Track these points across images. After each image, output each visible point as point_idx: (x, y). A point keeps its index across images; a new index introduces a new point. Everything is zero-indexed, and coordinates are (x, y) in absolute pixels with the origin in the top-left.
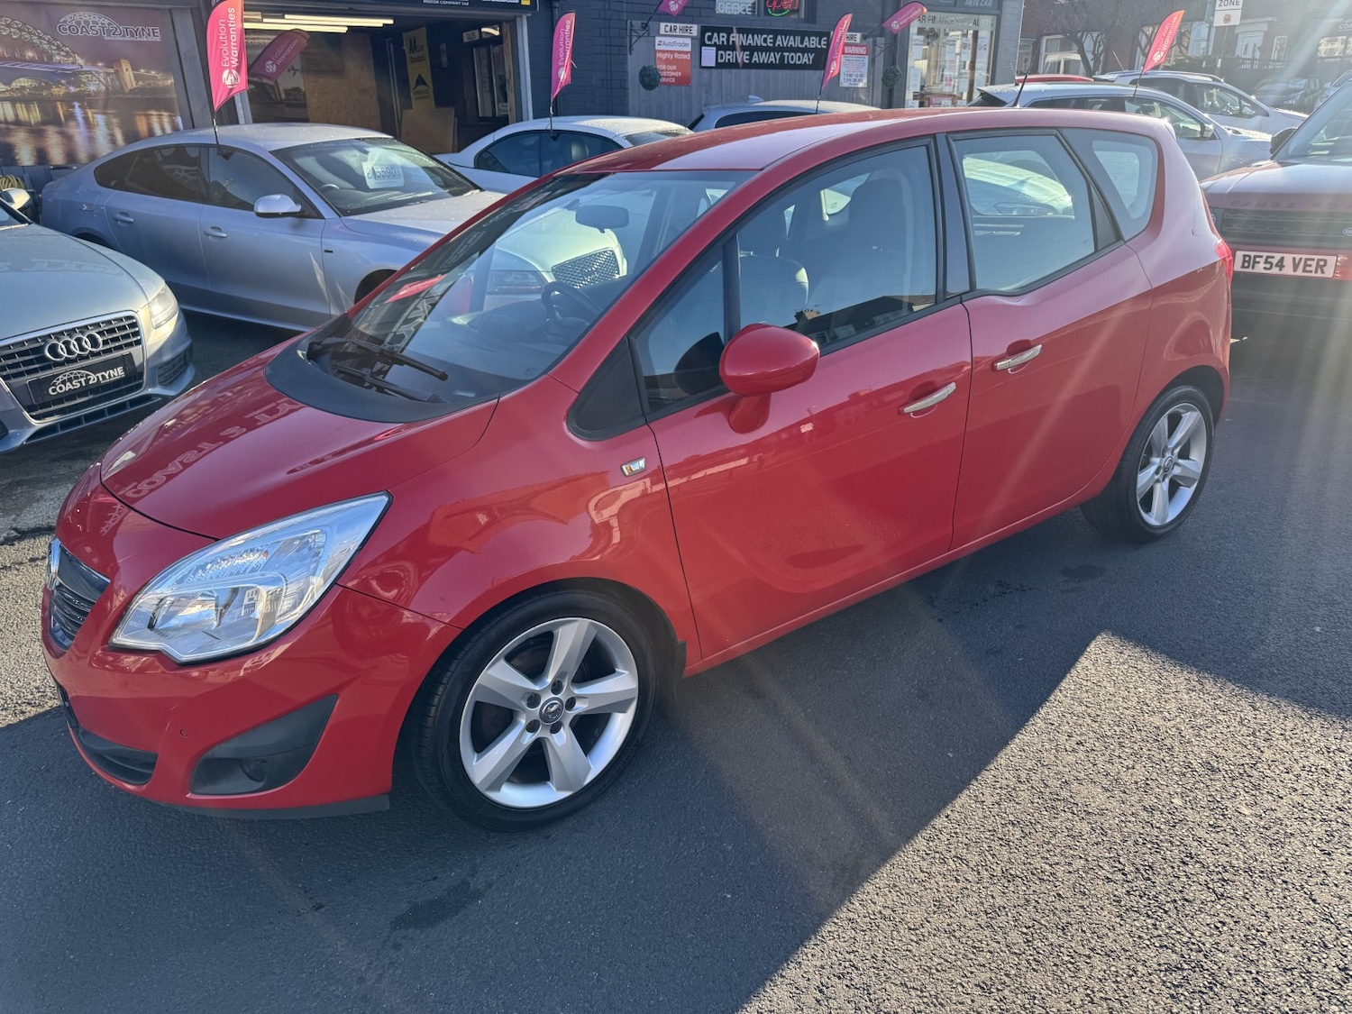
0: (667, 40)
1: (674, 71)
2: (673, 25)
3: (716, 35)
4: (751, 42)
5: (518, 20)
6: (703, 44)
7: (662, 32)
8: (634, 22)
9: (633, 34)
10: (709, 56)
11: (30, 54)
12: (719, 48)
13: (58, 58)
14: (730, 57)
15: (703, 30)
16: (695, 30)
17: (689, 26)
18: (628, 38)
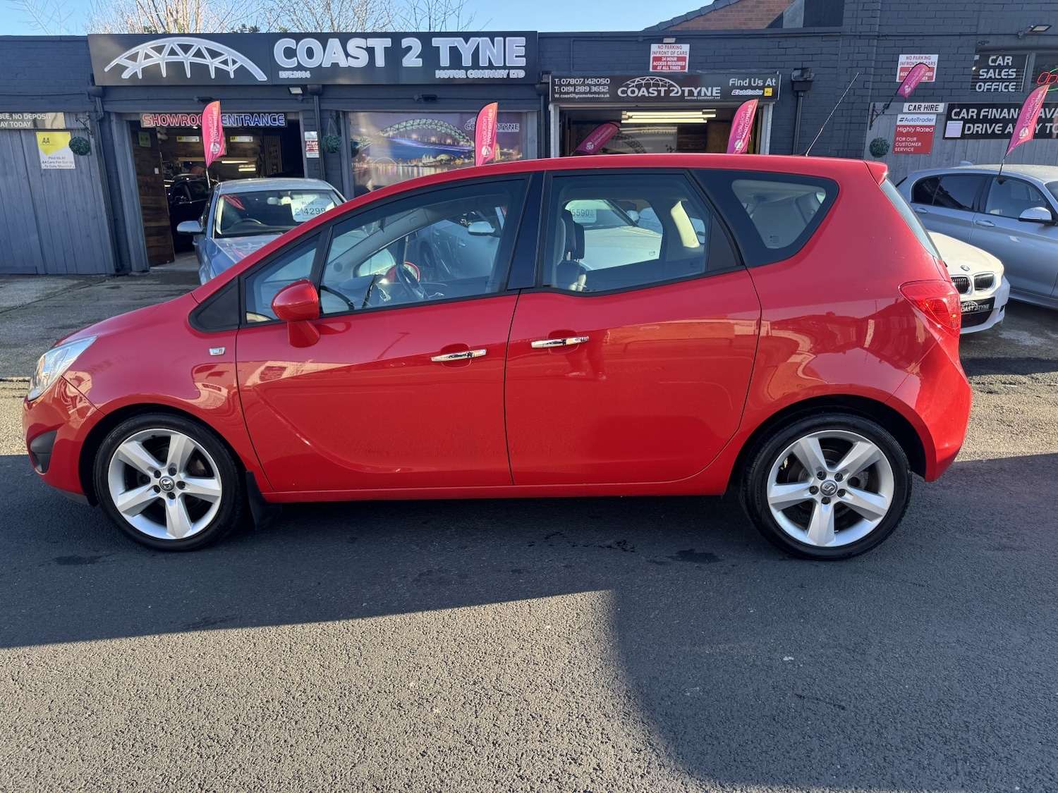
0: (910, 117)
1: (914, 142)
2: (917, 104)
3: (964, 110)
4: (1007, 116)
5: (765, 107)
6: (949, 118)
7: (905, 110)
8: (877, 104)
9: (875, 113)
10: (954, 128)
11: (449, 141)
12: (966, 121)
13: (462, 143)
14: (979, 129)
15: (951, 108)
16: (941, 107)
17: (935, 104)
18: (870, 117)
